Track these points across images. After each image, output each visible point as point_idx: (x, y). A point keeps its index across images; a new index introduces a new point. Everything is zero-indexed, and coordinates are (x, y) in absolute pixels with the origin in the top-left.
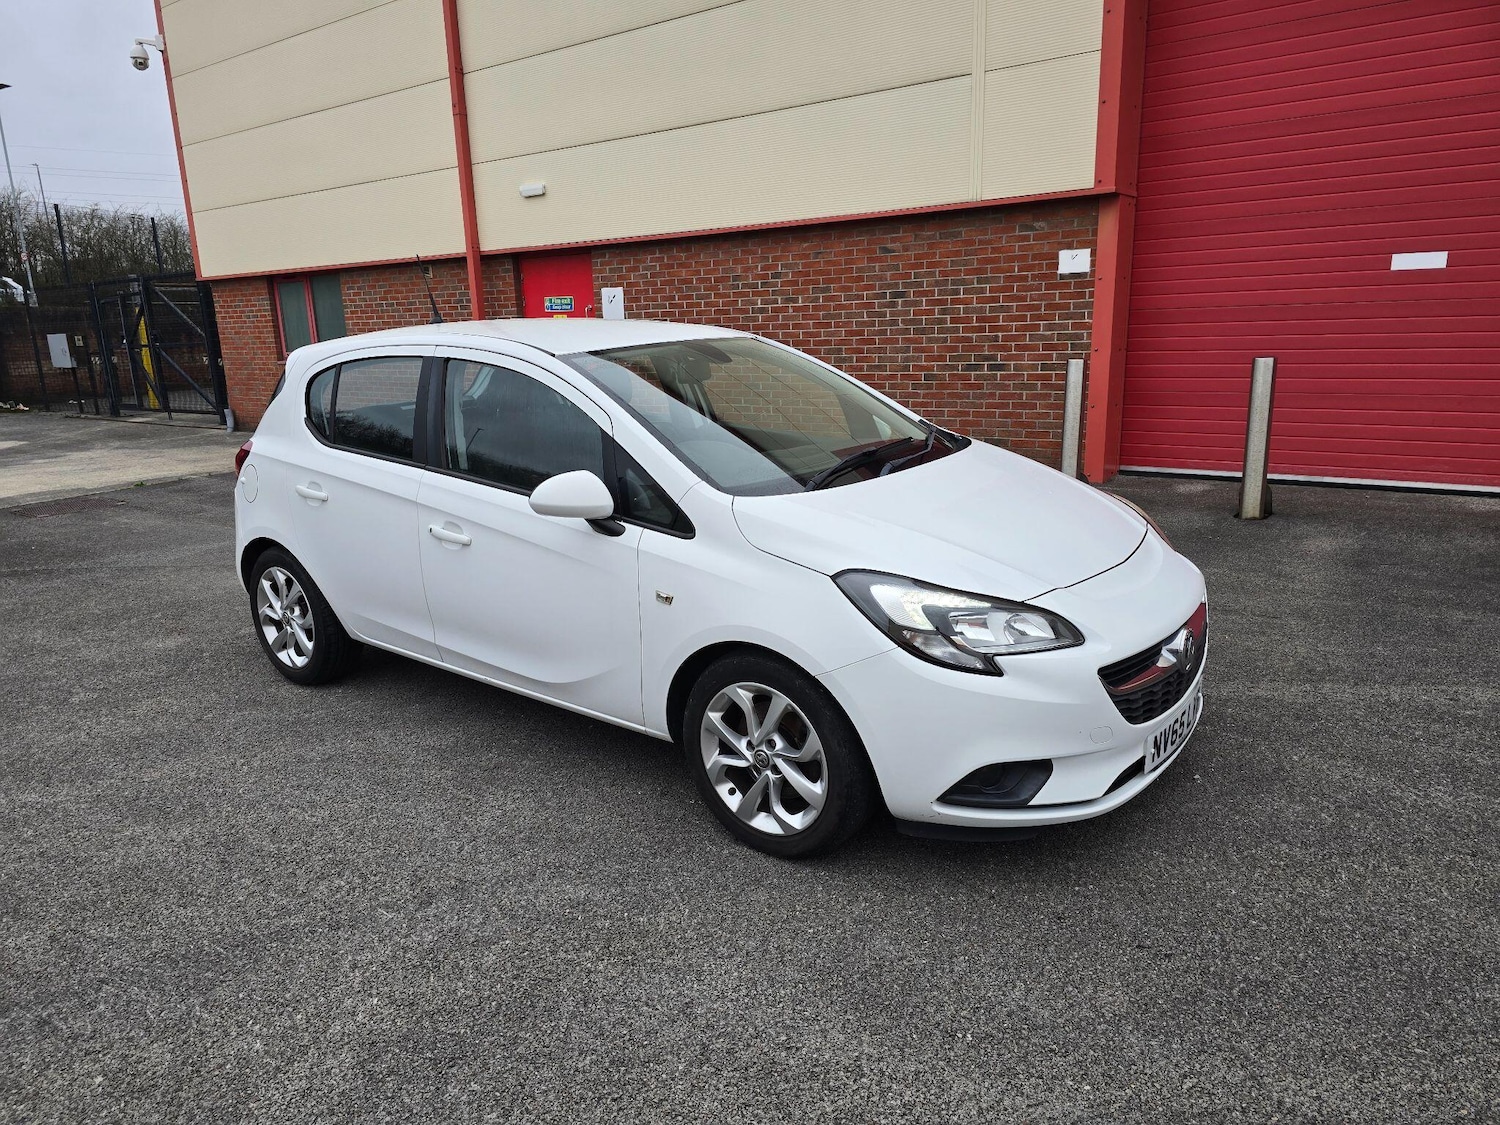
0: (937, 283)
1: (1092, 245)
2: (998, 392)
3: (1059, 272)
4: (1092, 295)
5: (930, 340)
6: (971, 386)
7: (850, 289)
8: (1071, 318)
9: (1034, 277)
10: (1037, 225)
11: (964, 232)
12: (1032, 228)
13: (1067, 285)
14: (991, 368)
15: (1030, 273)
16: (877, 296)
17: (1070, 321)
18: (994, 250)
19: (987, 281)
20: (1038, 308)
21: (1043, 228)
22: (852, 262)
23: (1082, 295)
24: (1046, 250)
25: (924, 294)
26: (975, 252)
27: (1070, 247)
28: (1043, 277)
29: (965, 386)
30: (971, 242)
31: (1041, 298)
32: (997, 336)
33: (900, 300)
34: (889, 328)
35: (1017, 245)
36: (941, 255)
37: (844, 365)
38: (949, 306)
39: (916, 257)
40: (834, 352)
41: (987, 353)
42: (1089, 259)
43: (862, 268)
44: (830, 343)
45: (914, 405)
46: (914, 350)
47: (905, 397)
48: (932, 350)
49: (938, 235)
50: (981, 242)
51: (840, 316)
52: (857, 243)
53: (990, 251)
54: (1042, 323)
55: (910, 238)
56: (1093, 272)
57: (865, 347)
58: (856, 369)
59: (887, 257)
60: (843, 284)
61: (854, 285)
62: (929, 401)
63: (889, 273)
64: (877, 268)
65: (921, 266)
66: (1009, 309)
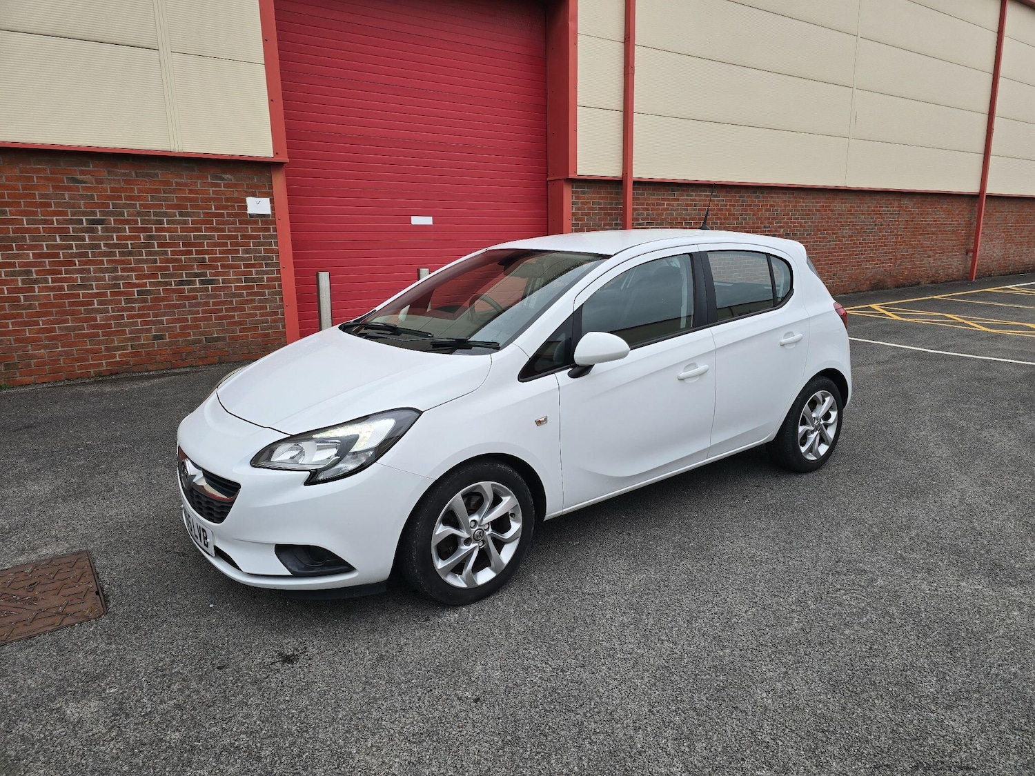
1: (270, 195)
2: (211, 301)
3: (248, 212)
4: (275, 230)
5: (138, 262)
6: (187, 298)
7: (35, 213)
8: (262, 245)
9: (229, 215)
10: (226, 176)
11: (160, 174)
12: (222, 179)
13: (256, 222)
14: (202, 282)
15: (225, 212)
16: (71, 222)
17: (262, 248)
18: (191, 191)
19: (188, 214)
20: (236, 237)
21: (231, 180)
22: (35, 188)
23: (268, 230)
24: (235, 195)
26: (174, 191)
27: (254, 195)
28: (236, 215)
29: (180, 298)
30: (169, 183)
31: (236, 230)
32: (204, 258)
33: (99, 227)
34: (90, 251)
35: (211, 189)
36: (140, 191)
37: (36, 286)
38: (154, 233)
39: (112, 190)
40: (20, 274)
41: (196, 271)
42: (269, 205)
43: (48, 195)
44: (13, 265)
45: (130, 317)
46: (123, 270)
47: (118, 311)
48: (142, 269)
49: (133, 173)
50: (177, 184)
51: (24, 239)
52: (37, 171)
53: (187, 192)
54: (240, 248)
55: (104, 173)
56: (274, 214)
57: (63, 268)
58: (53, 289)
59: (78, 187)
60: (23, 208)
61: (39, 210)
62: (145, 312)
63: (82, 202)
64: (66, 196)
65: (119, 198)
66: (211, 237)
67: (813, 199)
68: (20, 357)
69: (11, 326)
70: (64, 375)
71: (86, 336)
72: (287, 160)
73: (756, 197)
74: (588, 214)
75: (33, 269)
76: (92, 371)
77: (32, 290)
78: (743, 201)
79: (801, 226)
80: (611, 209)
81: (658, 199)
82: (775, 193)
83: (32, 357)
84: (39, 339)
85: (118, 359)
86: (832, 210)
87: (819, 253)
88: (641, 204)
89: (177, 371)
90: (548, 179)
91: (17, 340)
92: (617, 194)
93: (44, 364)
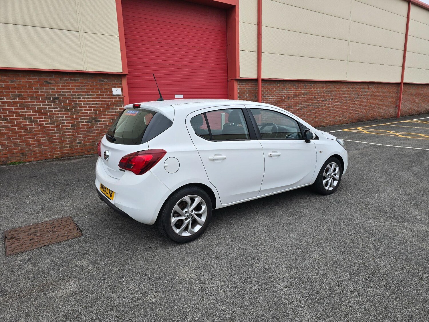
0: (72, 95)
1: (121, 87)
2: (99, 129)
3: (113, 94)
4: (123, 101)
5: (72, 114)
6: (90, 127)
7: (33, 95)
8: (118, 107)
9: (106, 95)
10: (104, 80)
11: (80, 79)
12: (103, 81)
13: (116, 98)
14: (96, 121)
15: (104, 94)
16: (46, 98)
18: (91, 86)
19: (90, 95)
20: (108, 104)
21: (106, 81)
22: (32, 85)
23: (120, 101)
24: (108, 87)
25: (67, 98)
26: (85, 86)
27: (115, 87)
28: (108, 95)
29: (88, 128)
30: (83, 83)
31: (109, 101)
32: (96, 112)
33: (57, 100)
34: (53, 110)
35: (99, 85)
36: (72, 86)
37: (33, 123)
38: (77, 103)
39: (62, 86)
40: (27, 119)
41: (94, 117)
42: (121, 91)
43: (37, 88)
44: (25, 115)
45: (69, 135)
46: (66, 117)
47: (64, 133)
48: (73, 117)
49: (70, 80)
50: (86, 83)
51: (29, 105)
52: (33, 79)
53: (90, 86)
54: (110, 108)
55: (58, 79)
56: (123, 95)
57: (43, 116)
58: (40, 124)
59: (49, 85)
60: (28, 93)
61: (34, 94)
62: (74, 133)
63: (50, 91)
64: (45, 89)
65: (64, 89)
66: (99, 104)
67: (333, 85)
68: (28, 151)
69: (24, 139)
70: (44, 158)
71: (52, 142)
72: (128, 73)
73: (311, 85)
74: (244, 93)
75: (32, 117)
76: (54, 156)
77: (32, 125)
78: (305, 87)
79: (329, 97)
80: (253, 91)
81: (272, 87)
82: (318, 84)
83: (32, 151)
84: (35, 144)
85: (64, 151)
86: (341, 90)
87: (336, 107)
88: (265, 89)
89: (86, 156)
90: (228, 79)
91: (26, 144)
92: (256, 85)
93: (36, 153)
